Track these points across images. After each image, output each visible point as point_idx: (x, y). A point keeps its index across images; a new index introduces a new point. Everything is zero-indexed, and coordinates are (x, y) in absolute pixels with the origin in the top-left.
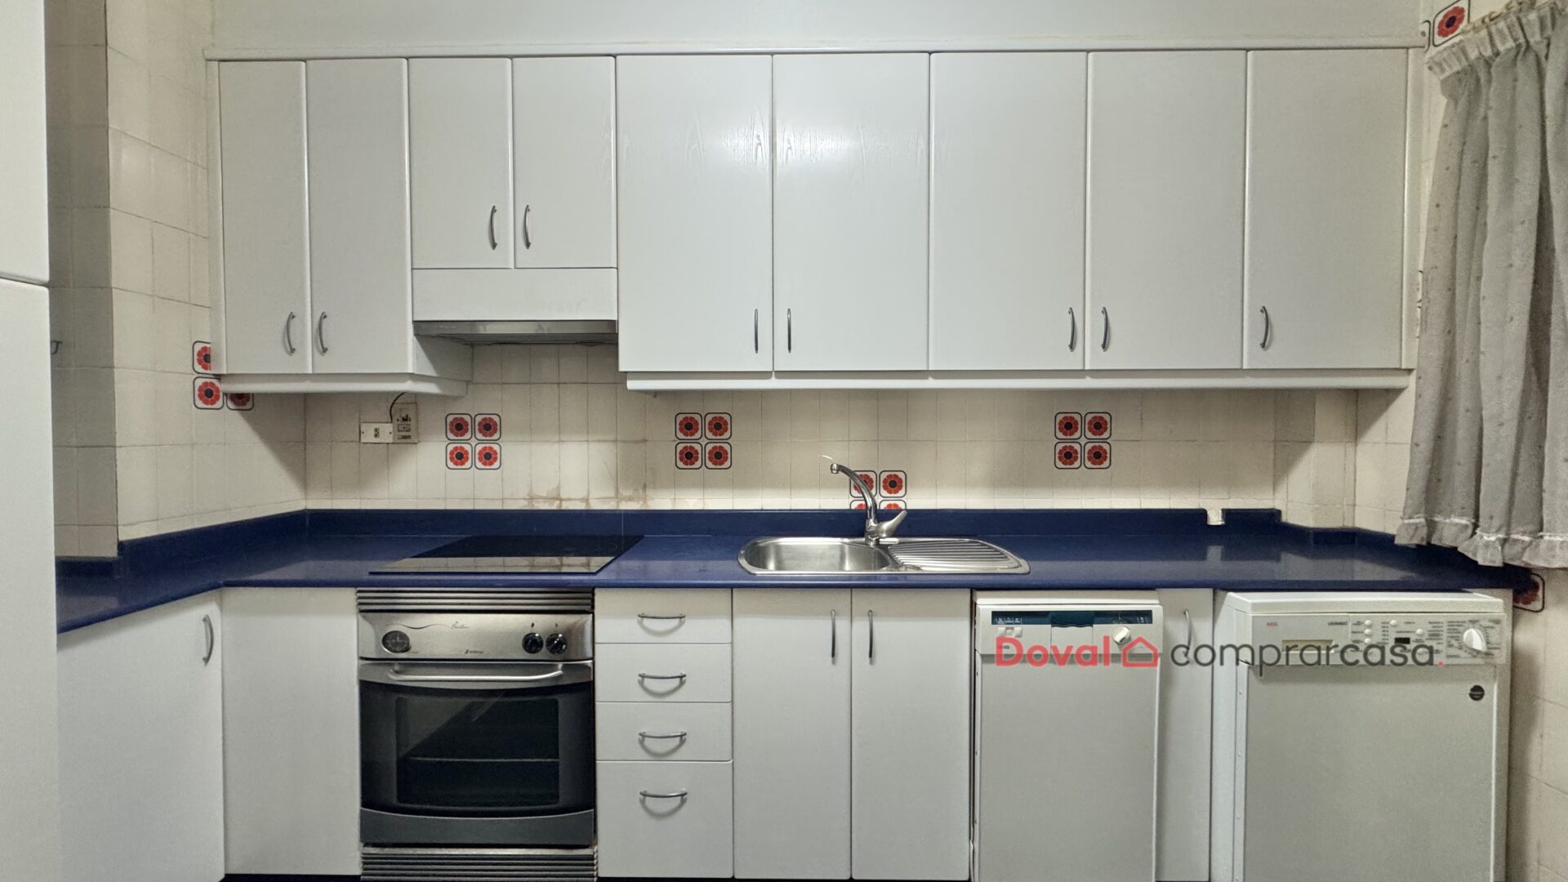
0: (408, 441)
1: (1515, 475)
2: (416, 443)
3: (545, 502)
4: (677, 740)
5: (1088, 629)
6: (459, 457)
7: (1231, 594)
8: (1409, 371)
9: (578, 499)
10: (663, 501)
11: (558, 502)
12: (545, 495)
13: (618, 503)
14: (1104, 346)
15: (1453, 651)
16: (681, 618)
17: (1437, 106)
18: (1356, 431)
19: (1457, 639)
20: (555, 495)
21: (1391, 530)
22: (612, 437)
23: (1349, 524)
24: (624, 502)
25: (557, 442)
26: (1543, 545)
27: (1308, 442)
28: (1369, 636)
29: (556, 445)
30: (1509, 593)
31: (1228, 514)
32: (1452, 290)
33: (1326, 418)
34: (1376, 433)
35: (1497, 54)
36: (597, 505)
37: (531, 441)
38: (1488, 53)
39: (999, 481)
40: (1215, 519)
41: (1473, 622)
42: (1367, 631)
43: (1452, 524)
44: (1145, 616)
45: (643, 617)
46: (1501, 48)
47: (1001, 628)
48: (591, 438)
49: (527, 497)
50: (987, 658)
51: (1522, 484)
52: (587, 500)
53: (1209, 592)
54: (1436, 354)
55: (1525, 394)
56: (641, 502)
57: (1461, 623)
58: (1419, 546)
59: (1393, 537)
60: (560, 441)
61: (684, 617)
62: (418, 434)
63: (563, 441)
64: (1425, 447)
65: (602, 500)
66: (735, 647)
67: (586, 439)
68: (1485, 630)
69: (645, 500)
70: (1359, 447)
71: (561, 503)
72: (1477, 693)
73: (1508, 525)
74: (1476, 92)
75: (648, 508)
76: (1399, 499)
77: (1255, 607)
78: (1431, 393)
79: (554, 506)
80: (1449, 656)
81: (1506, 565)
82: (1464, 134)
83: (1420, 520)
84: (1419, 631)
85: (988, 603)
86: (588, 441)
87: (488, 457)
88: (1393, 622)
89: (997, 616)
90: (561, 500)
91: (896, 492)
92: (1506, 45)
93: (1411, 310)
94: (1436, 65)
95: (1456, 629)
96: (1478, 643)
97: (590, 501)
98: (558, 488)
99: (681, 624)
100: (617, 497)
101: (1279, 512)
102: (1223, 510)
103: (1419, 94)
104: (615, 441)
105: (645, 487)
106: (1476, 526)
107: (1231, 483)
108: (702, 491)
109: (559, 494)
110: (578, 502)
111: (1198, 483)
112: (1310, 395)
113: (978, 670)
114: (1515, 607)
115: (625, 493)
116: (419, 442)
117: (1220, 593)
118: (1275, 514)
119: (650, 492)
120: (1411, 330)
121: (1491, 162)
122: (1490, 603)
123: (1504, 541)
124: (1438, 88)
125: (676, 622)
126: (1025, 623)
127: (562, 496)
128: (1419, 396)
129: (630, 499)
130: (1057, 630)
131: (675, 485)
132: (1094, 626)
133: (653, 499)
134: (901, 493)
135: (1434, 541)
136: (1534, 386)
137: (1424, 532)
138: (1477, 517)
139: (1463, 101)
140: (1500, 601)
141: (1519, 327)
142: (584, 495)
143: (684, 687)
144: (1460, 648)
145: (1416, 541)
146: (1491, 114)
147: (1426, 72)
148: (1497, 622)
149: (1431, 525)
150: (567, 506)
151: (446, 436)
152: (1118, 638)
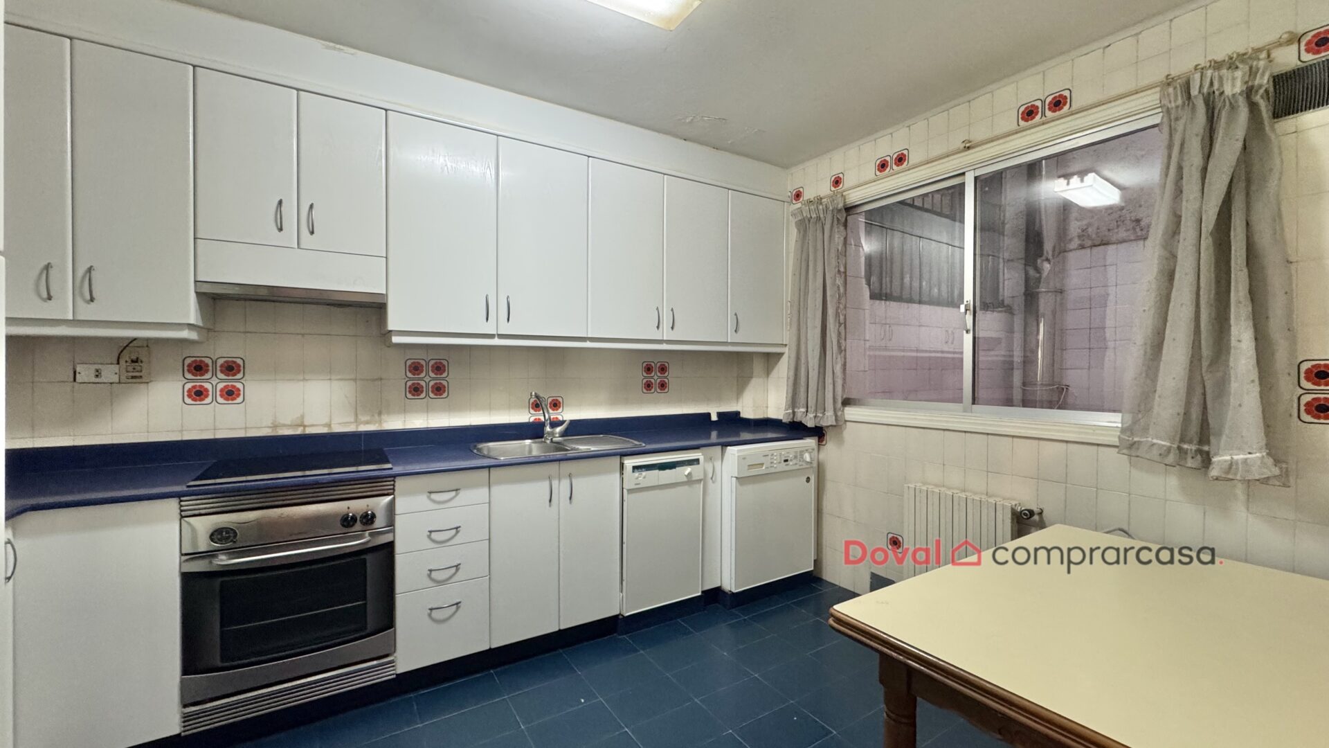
0: (138, 380)
1: (818, 390)
2: (147, 383)
3: (289, 429)
4: (454, 569)
5: (674, 470)
6: (199, 394)
7: (729, 447)
8: (786, 345)
9: (322, 425)
10: (394, 423)
11: (302, 428)
12: (289, 423)
13: (357, 426)
14: (672, 328)
15: (801, 463)
16: (457, 490)
17: (794, 232)
18: (768, 371)
19: (802, 458)
20: (299, 422)
21: (780, 417)
22: (353, 376)
23: (766, 417)
24: (362, 426)
25: (301, 380)
26: (825, 417)
27: (752, 377)
28: (775, 460)
29: (301, 383)
30: (817, 438)
31: (720, 414)
32: (799, 312)
33: (758, 366)
34: (774, 373)
35: (811, 217)
36: (337, 429)
37: (275, 380)
38: (809, 216)
39: (614, 402)
40: (714, 418)
41: (807, 450)
42: (775, 458)
43: (801, 412)
44: (697, 461)
45: (430, 493)
46: (813, 217)
47: (637, 474)
48: (333, 377)
49: (272, 425)
50: (630, 491)
51: (820, 393)
52: (329, 425)
53: (720, 447)
54: (795, 339)
55: (820, 356)
56: (377, 425)
57: (803, 451)
58: (790, 422)
59: (781, 420)
60: (304, 380)
61: (459, 489)
62: (150, 374)
63: (307, 380)
64: (792, 379)
65: (343, 423)
66: (492, 505)
67: (329, 377)
68: (810, 453)
69: (380, 422)
70: (769, 379)
71: (304, 429)
72: (808, 480)
73: (816, 411)
74: (805, 231)
75: (383, 429)
76: (783, 405)
77: (739, 451)
78: (793, 355)
79: (299, 431)
80: (800, 465)
81: (816, 427)
82: (802, 248)
83: (790, 411)
84: (791, 456)
85: (629, 462)
86: (330, 379)
87: (230, 394)
88: (783, 453)
89: (635, 468)
90: (305, 426)
91: (557, 410)
92: (814, 216)
93: (786, 319)
94: (794, 215)
95: (802, 453)
96: (808, 459)
97: (332, 426)
98: (302, 417)
99: (457, 495)
100: (357, 421)
101: (739, 412)
102: (718, 413)
103: (788, 224)
104: (355, 380)
105: (380, 414)
106: (807, 411)
107: (719, 399)
108: (425, 415)
109: (303, 422)
110: (322, 428)
111: (708, 400)
112: (750, 355)
113: (625, 498)
114: (819, 445)
115: (363, 418)
116: (151, 381)
117: (724, 447)
118: (738, 413)
119: (384, 417)
120: (786, 328)
121: (810, 262)
122: (811, 442)
123: (815, 417)
124: (794, 225)
125: (453, 494)
126: (647, 470)
127: (306, 423)
128: (789, 357)
129: (367, 423)
130: (661, 472)
131: (404, 410)
132: (677, 468)
133: (386, 421)
134: (560, 410)
135: (795, 420)
136: (823, 354)
137: (791, 416)
138: (807, 408)
139: (802, 232)
140: (814, 441)
141: (818, 330)
142: (326, 421)
143: (459, 534)
144: (803, 461)
145: (789, 420)
146: (810, 242)
147: (791, 217)
148: (813, 449)
149: (794, 413)
150: (309, 431)
151: (183, 375)
152: (686, 473)
